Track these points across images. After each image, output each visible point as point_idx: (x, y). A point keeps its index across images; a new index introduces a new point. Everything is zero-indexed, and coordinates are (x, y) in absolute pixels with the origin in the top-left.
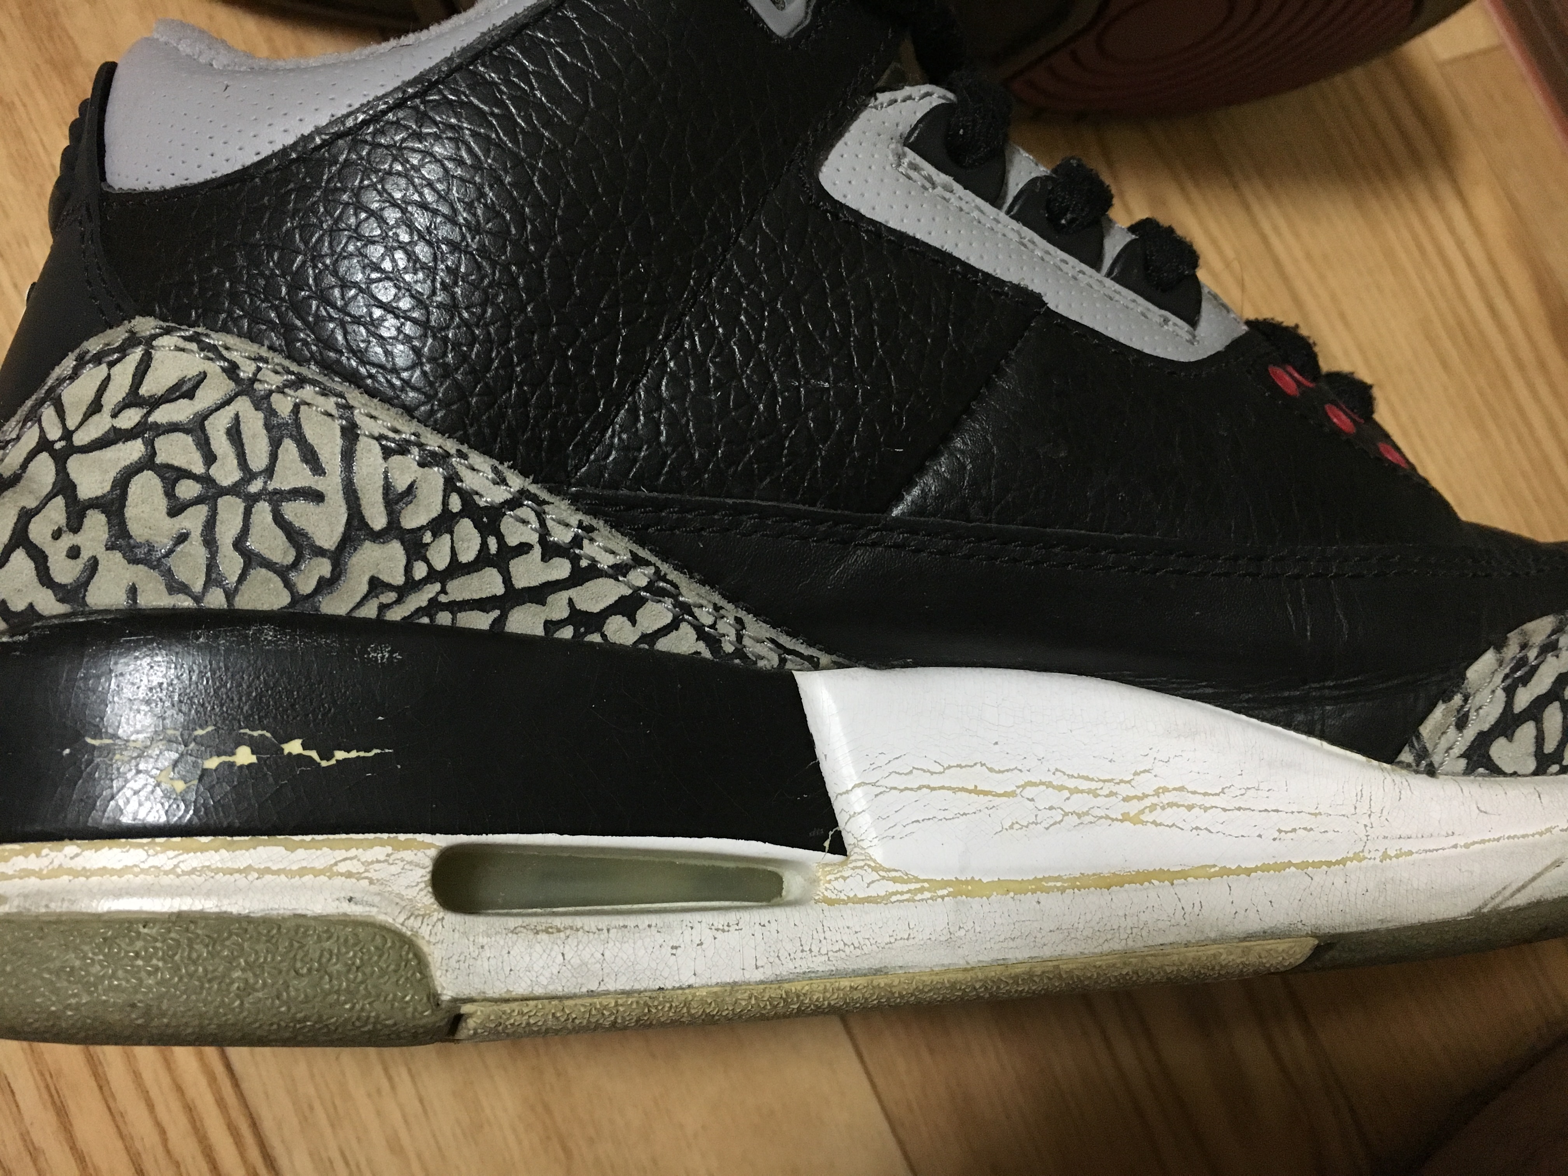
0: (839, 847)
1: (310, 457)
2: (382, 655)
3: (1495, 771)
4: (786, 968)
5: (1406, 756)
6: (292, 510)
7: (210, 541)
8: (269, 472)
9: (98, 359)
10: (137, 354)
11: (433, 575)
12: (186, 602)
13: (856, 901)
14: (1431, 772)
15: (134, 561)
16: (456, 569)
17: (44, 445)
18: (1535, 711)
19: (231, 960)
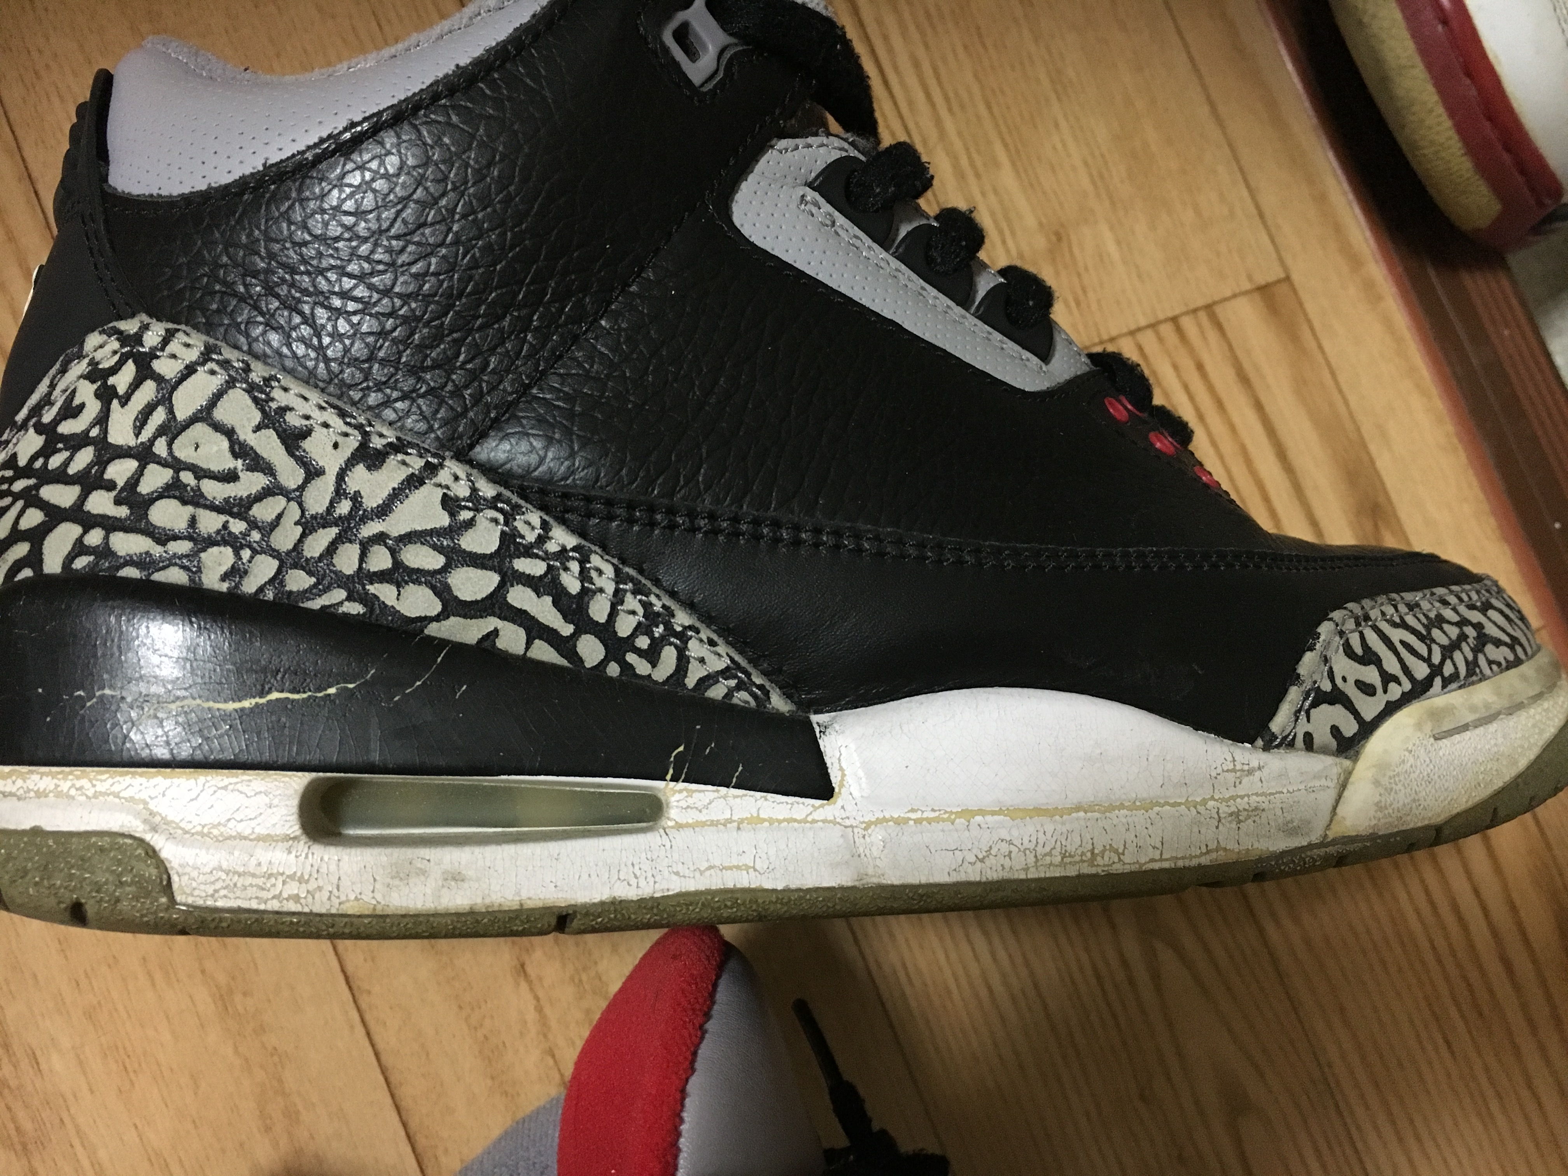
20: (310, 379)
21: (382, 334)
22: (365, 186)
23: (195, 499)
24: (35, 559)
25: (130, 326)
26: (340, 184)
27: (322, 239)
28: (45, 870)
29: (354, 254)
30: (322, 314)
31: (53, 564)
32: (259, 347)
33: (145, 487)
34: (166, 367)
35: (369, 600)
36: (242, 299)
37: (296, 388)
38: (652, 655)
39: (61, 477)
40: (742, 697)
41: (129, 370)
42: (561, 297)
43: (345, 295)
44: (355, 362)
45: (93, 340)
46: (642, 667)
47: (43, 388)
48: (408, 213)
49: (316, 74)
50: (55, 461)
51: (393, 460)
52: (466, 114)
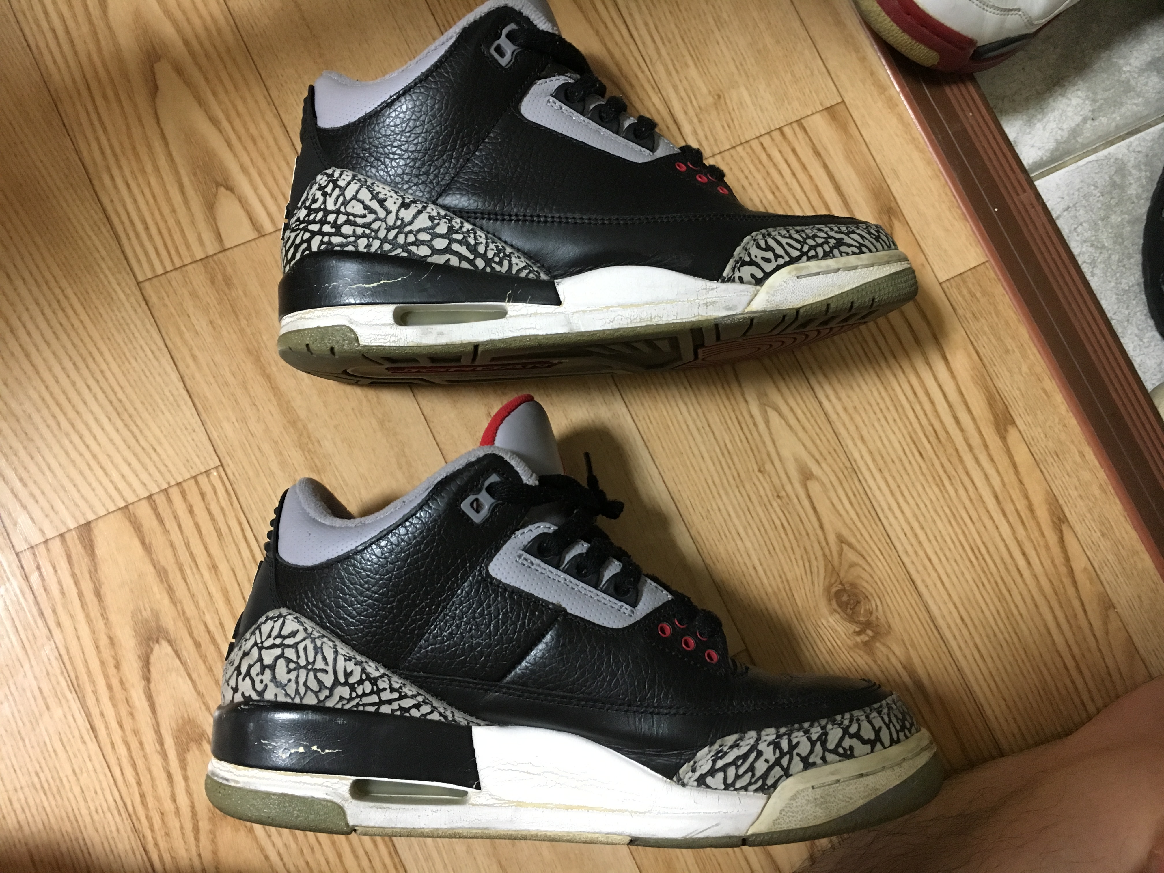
0: (478, 787)
1: (325, 659)
2: (340, 721)
3: (708, 787)
4: (455, 825)
5: (675, 779)
6: (319, 675)
7: (297, 682)
8: (314, 663)
9: (271, 618)
10: (281, 620)
11: (358, 696)
12: (289, 700)
13: (482, 805)
14: (684, 785)
15: (277, 686)
16: (364, 695)
17: (256, 644)
18: (724, 769)
19: (294, 808)
20: (385, 182)
21: (406, 165)
22: (397, 116)
23: (354, 224)
24: (309, 248)
25: (329, 171)
26: (389, 117)
27: (385, 136)
28: (322, 339)
29: (395, 140)
30: (387, 161)
31: (314, 248)
32: (369, 174)
33: (339, 222)
34: (342, 183)
35: (409, 252)
36: (362, 158)
37: (381, 186)
38: (500, 263)
39: (314, 222)
40: (531, 276)
41: (331, 185)
42: (462, 146)
43: (394, 153)
44: (399, 175)
45: (319, 177)
46: (497, 268)
47: (305, 195)
48: (411, 124)
49: (379, 80)
50: (312, 217)
51: (413, 205)
52: (427, 89)
